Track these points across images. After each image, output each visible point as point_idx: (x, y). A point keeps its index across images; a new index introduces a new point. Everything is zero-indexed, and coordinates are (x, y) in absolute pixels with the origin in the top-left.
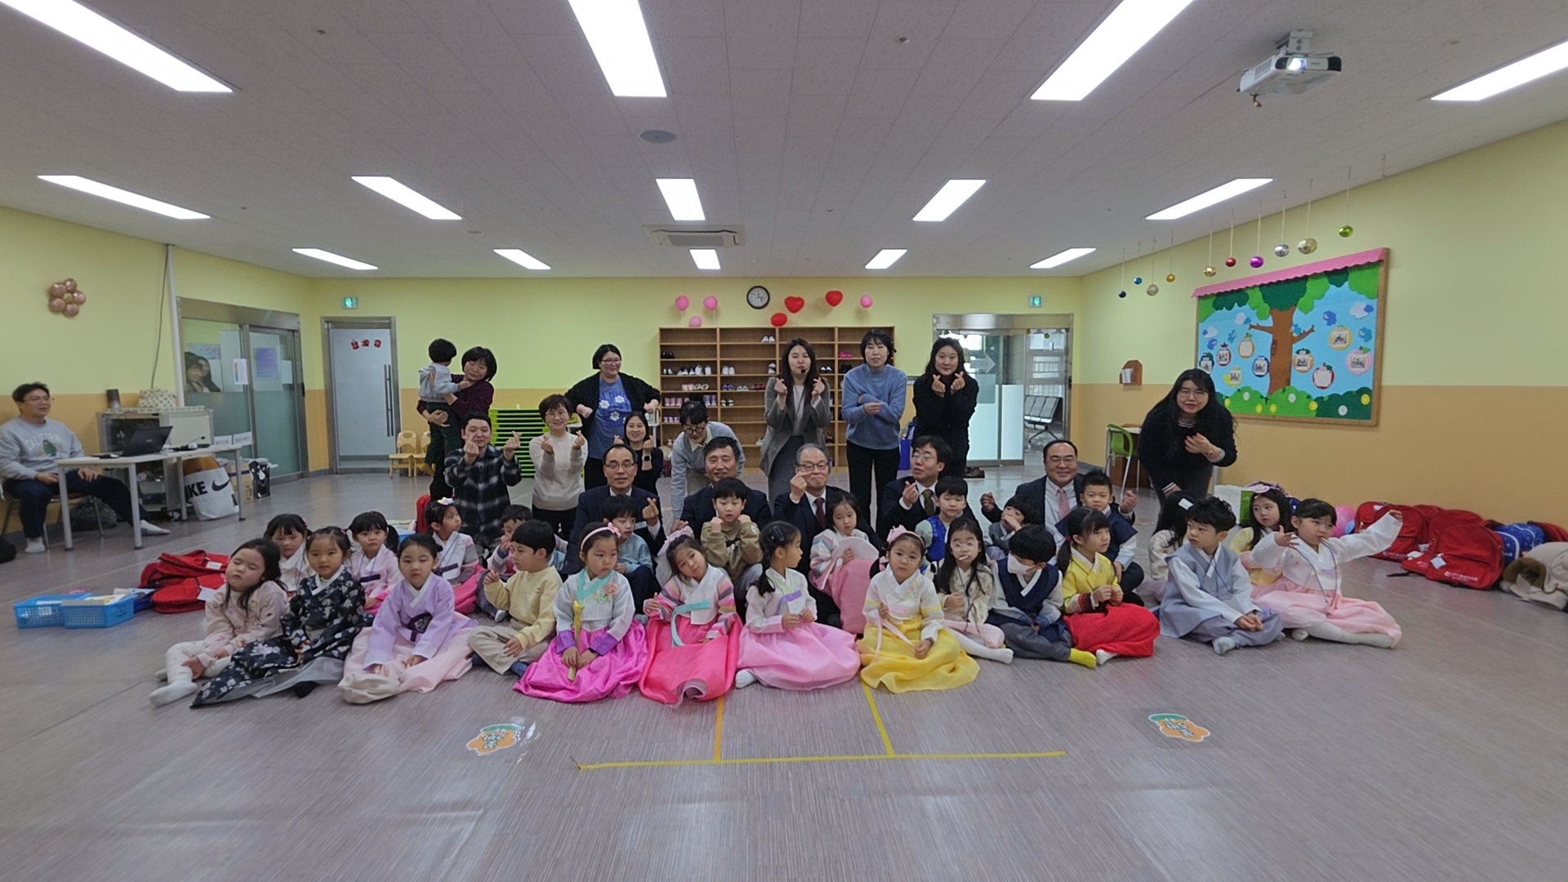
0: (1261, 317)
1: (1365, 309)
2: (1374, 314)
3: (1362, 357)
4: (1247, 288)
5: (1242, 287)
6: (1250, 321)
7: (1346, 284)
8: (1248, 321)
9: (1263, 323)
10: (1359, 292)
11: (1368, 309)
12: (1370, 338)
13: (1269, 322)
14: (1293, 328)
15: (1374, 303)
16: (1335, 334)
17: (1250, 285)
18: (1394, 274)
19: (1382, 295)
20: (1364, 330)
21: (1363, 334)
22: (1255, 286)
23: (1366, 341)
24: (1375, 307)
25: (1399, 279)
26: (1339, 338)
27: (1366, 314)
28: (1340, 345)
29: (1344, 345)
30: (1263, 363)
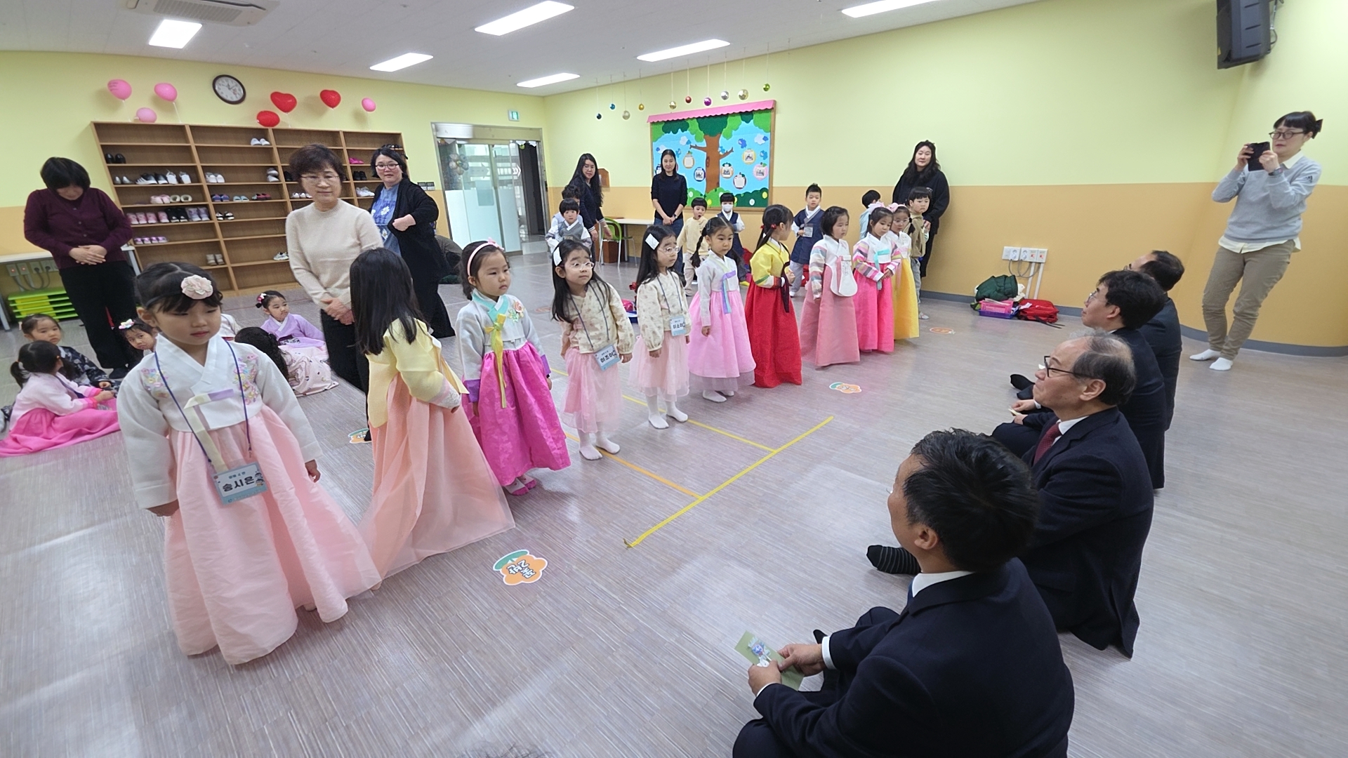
0: (698, 140)
1: (764, 139)
2: (768, 141)
3: (762, 169)
4: (689, 118)
5: (685, 118)
6: (690, 143)
7: (752, 121)
8: (688, 142)
9: (699, 145)
10: (759, 128)
11: (765, 139)
12: (767, 157)
13: (704, 144)
14: (720, 149)
15: (768, 135)
16: (746, 154)
17: (691, 117)
18: (778, 116)
19: (772, 130)
20: (763, 152)
21: (762, 155)
22: (694, 118)
23: (764, 159)
24: (769, 137)
25: (780, 119)
26: (748, 156)
27: (764, 142)
28: (749, 160)
29: (752, 161)
30: (701, 172)
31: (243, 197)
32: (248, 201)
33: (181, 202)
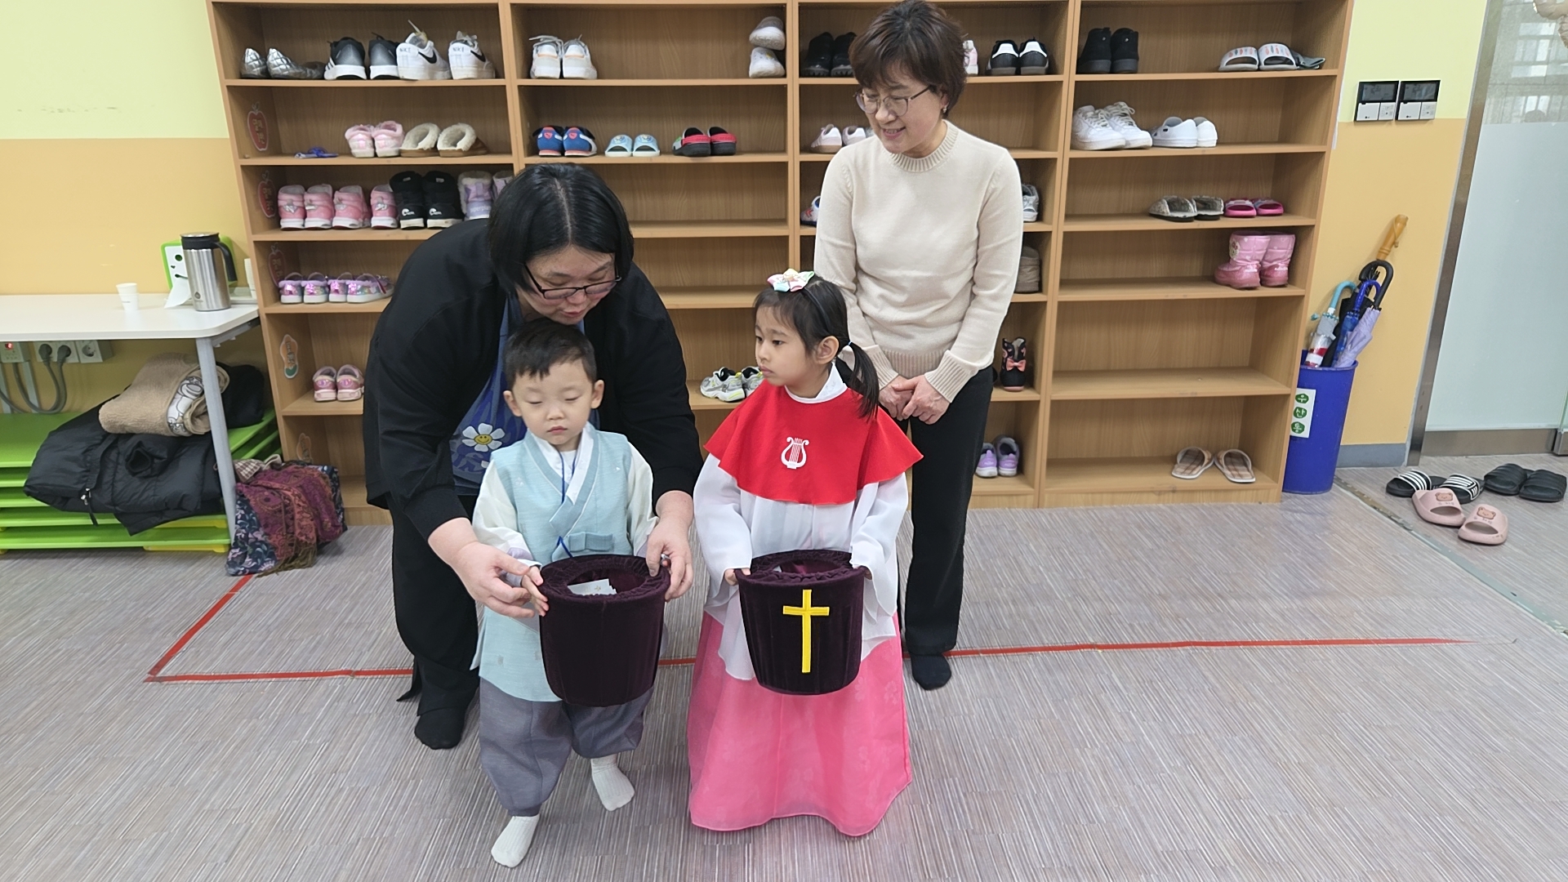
31: (642, 140)
32: (653, 156)
33: (434, 151)
